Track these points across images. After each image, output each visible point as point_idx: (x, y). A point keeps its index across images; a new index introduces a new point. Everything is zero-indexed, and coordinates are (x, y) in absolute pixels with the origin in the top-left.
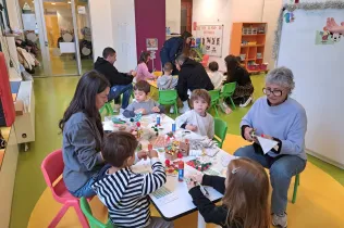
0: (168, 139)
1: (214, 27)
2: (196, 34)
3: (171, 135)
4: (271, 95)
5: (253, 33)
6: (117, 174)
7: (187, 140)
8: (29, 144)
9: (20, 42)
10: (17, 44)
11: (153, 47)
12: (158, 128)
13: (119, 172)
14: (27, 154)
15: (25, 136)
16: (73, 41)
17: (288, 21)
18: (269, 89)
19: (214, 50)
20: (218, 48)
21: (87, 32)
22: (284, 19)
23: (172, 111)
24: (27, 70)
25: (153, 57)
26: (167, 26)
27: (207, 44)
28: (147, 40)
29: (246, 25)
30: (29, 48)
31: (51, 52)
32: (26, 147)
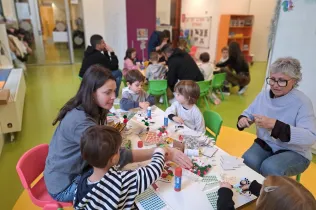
0: (160, 135)
1: (202, 19)
2: (184, 26)
3: (163, 130)
4: (276, 85)
5: (240, 25)
6: (106, 178)
7: (180, 137)
8: (16, 134)
9: (12, 30)
10: (9, 32)
11: (143, 37)
12: (149, 121)
13: (107, 174)
14: (13, 144)
15: (10, 125)
16: (66, 30)
17: (286, 9)
18: (273, 79)
19: (202, 41)
20: (206, 40)
21: (80, 22)
22: (282, 7)
23: (161, 101)
24: (19, 58)
25: (143, 47)
26: (157, 16)
27: (195, 35)
28: (138, 30)
29: (234, 17)
30: (22, 36)
31: (44, 42)
32: (12, 137)
